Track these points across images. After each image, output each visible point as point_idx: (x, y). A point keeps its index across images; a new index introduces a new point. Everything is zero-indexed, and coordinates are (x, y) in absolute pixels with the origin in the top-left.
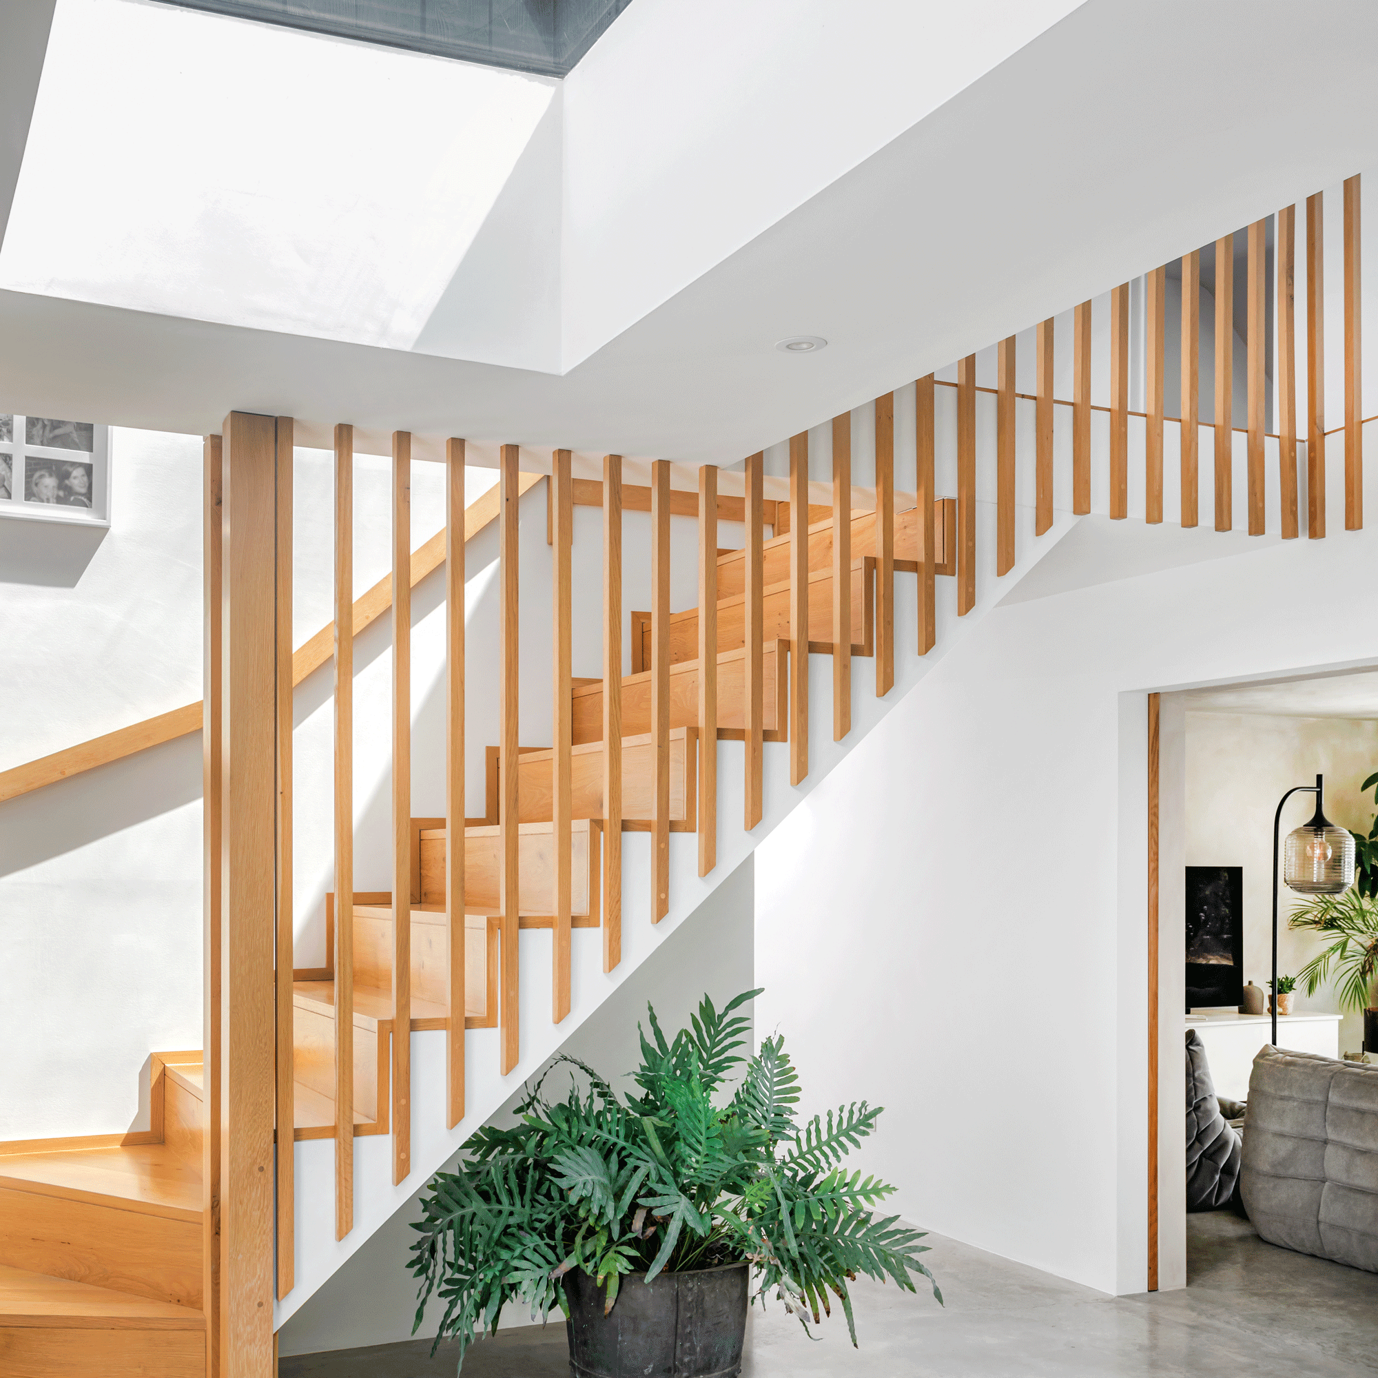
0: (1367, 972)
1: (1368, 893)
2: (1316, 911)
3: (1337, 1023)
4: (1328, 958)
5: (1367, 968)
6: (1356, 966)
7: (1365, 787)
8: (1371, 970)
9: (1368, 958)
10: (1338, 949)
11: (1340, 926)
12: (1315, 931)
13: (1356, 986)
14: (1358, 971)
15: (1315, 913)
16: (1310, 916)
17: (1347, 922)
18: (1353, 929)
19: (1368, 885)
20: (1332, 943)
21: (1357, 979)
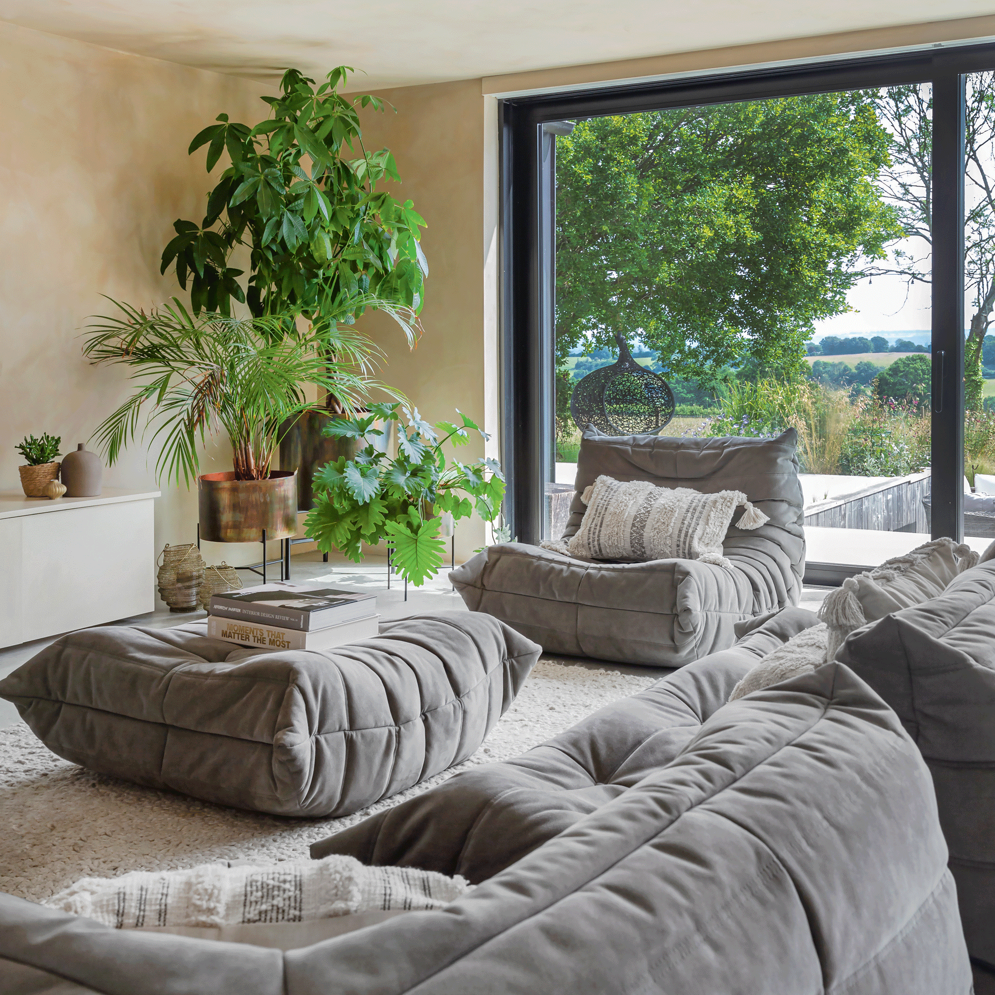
0: (196, 424)
1: (204, 308)
2: (125, 333)
3: (151, 504)
4: (139, 406)
5: (195, 418)
6: (180, 414)
7: (194, 147)
8: (200, 420)
9: (198, 403)
10: (155, 389)
11: (164, 357)
12: (126, 365)
13: (179, 446)
14: (182, 424)
15: (123, 336)
16: (114, 342)
17: (172, 351)
18: (182, 360)
19: (204, 297)
20: (148, 381)
21: (180, 435)
